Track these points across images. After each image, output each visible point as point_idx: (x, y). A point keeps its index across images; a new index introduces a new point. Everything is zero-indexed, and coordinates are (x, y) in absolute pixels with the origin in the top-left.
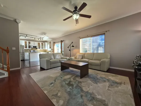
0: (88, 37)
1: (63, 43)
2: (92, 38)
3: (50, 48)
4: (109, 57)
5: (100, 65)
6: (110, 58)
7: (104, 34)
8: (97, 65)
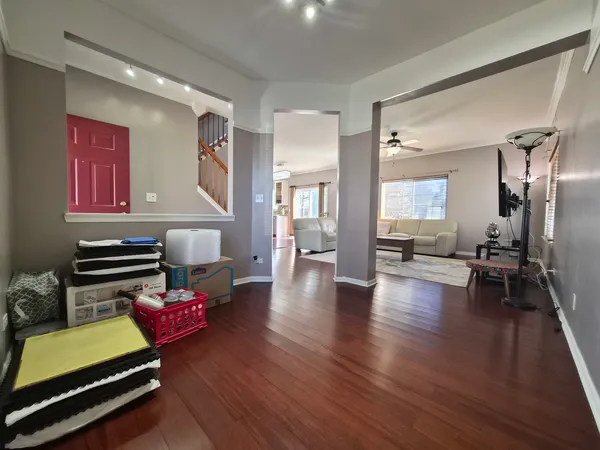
0: (404, 178)
1: (326, 189)
2: (415, 183)
3: (279, 201)
4: (455, 228)
5: (435, 244)
6: (458, 232)
7: (447, 177)
8: (427, 244)
